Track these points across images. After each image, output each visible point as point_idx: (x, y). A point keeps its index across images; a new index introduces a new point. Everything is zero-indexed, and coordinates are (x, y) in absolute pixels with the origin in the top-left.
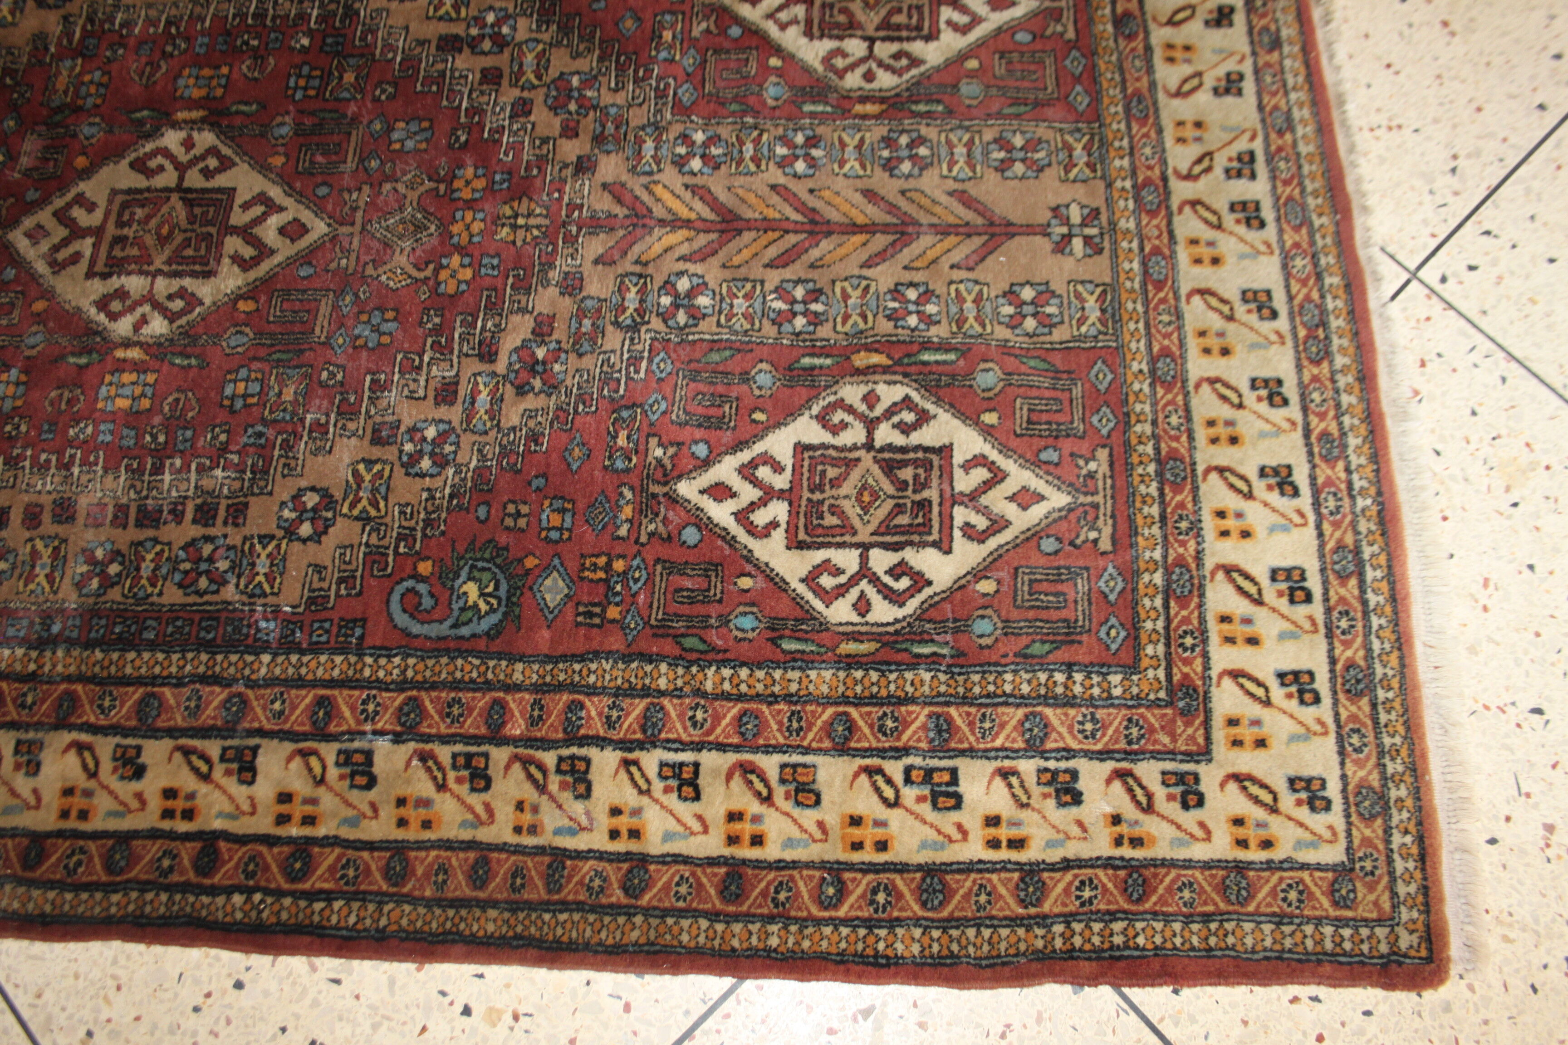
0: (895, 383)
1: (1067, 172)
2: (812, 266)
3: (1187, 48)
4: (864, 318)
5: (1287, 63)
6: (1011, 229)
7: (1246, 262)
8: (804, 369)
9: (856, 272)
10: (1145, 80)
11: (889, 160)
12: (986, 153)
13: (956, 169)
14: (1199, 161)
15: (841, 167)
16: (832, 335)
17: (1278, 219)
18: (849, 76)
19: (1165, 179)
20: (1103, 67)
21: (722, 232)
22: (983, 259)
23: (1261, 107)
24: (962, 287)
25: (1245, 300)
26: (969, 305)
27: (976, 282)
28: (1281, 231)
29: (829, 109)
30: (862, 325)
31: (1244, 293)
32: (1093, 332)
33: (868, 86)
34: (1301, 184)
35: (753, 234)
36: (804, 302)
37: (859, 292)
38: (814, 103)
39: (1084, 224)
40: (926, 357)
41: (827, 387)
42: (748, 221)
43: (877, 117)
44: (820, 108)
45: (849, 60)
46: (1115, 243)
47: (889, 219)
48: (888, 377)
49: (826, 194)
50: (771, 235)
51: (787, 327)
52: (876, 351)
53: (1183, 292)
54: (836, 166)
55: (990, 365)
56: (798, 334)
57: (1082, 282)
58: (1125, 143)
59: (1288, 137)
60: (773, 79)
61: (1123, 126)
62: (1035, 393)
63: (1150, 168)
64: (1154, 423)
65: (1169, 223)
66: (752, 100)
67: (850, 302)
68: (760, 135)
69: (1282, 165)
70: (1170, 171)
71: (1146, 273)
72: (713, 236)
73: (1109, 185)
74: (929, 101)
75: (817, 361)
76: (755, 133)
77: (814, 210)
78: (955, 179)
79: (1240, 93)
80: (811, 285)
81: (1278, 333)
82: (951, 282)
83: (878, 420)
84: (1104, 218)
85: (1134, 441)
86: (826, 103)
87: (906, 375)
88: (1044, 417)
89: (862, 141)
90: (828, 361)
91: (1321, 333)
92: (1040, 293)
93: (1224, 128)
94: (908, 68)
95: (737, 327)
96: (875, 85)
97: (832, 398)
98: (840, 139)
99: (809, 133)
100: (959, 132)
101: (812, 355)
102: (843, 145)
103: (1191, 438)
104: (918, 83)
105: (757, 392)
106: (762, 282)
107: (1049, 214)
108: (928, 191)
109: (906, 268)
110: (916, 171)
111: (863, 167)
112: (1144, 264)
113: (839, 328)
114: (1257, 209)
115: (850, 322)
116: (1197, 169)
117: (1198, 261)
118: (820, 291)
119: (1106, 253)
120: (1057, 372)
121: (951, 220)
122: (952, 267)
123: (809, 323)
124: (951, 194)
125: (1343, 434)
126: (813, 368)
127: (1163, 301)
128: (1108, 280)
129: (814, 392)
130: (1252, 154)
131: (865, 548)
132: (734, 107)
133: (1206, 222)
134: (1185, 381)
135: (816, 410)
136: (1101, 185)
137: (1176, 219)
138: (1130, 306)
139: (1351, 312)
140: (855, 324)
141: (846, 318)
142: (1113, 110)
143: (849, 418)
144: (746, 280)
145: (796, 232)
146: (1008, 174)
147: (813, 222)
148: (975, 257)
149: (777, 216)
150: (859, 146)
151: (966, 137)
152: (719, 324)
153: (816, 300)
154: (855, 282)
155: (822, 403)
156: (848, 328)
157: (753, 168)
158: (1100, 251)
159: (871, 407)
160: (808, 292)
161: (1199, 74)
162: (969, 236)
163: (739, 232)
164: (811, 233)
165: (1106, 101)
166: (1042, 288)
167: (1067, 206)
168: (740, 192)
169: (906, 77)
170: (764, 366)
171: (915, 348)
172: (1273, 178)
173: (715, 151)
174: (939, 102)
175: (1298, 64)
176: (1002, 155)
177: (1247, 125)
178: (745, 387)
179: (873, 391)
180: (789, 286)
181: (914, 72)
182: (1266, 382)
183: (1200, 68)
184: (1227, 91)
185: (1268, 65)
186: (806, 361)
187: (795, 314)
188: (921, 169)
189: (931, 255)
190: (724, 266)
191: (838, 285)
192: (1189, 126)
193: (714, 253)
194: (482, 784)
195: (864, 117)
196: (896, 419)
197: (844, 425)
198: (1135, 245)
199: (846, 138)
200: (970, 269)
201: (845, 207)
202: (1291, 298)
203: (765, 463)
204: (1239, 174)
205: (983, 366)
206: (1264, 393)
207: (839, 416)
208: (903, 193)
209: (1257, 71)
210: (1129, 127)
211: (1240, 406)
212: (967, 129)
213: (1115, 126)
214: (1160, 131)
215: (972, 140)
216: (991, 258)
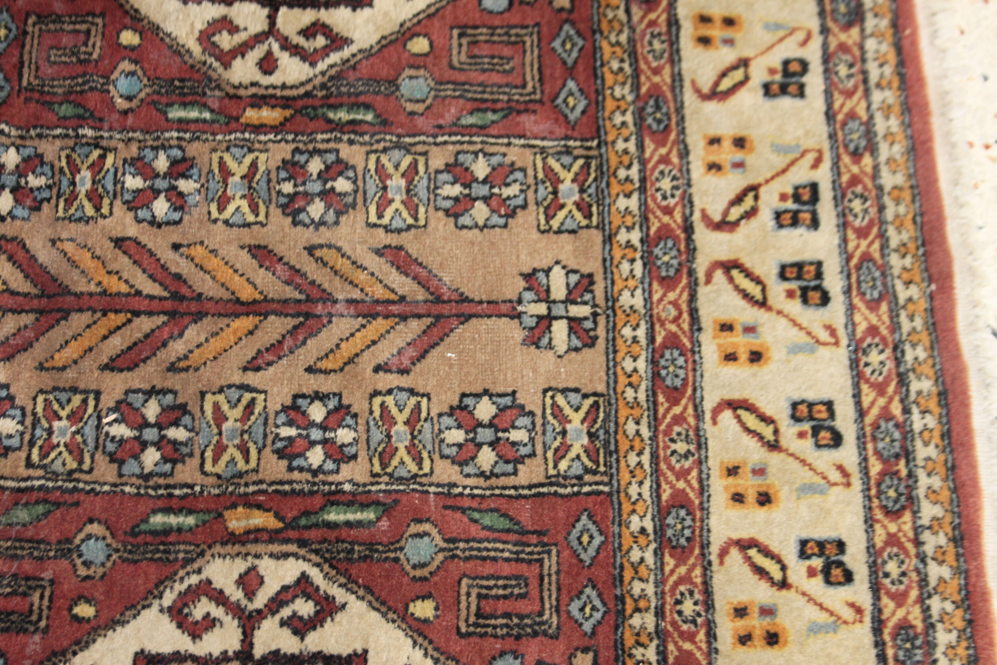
0: (286, 556)
1: (549, 218)
2: (172, 368)
3: (729, 22)
4: (246, 454)
5: (871, 44)
6: (466, 308)
7: (801, 357)
8: (154, 533)
9: (237, 378)
10: (667, 71)
11: (292, 197)
12: (433, 189)
13: (389, 213)
14: (739, 200)
15: (221, 209)
16: (199, 478)
17: (848, 291)
18: (238, 63)
19: (689, 229)
20: (607, 50)
21: (41, 312)
22: (422, 356)
23: (830, 115)
24: (390, 400)
25: (796, 418)
26: (400, 428)
27: (412, 392)
28: (851, 308)
29: (207, 115)
30: (241, 465)
31: (795, 405)
32: (577, 469)
33: (266, 80)
34: (882, 236)
35: (86, 318)
36: (160, 426)
37: (238, 412)
38: (184, 105)
39: (569, 300)
40: (333, 516)
41: (187, 561)
42: (79, 296)
43: (276, 129)
44: (194, 114)
45: (241, 37)
46: (613, 329)
47: (291, 293)
48: (276, 548)
49: (198, 252)
50: (115, 319)
51: (131, 467)
52: (259, 506)
53: (708, 405)
54: (214, 207)
55: (427, 527)
56: (146, 477)
57: (564, 391)
58: (634, 172)
59: (867, 161)
60: (126, 66)
61: (632, 146)
62: (488, 569)
63: (668, 211)
64: (660, 613)
65: (693, 297)
66: (92, 100)
67: (227, 426)
68: (103, 157)
69: (857, 205)
70: (697, 216)
71: (656, 376)
72: (27, 319)
73: (609, 239)
74: (354, 106)
75: (173, 520)
76: (96, 153)
77: (178, 277)
78: (387, 229)
79: (801, 93)
80: (169, 398)
81: (840, 468)
82: (376, 393)
83: (260, 614)
84: (599, 289)
85: (629, 641)
86: (204, 106)
87: (302, 543)
88: (502, 606)
89: (254, 165)
90: (191, 520)
91: (902, 468)
92: (502, 410)
93: (778, 149)
94: (326, 51)
95: (57, 466)
96: (275, 79)
97: (194, 579)
98: (222, 164)
99: (177, 153)
100: (396, 154)
101: (168, 510)
102: (225, 172)
103: (711, 636)
104: (339, 76)
105: (82, 571)
106: (98, 394)
107: (522, 284)
108: (346, 248)
109: (309, 370)
110: (331, 217)
111: (255, 209)
112: (653, 362)
113: (208, 467)
114: (819, 275)
115: (225, 458)
116: (735, 213)
117: (731, 357)
118: (183, 409)
119: (601, 344)
120: (524, 532)
121: (379, 292)
122: (377, 369)
123: (165, 459)
124: (379, 252)
125: (930, 627)
126: (167, 531)
127: (679, 419)
128: (601, 388)
129: (167, 571)
130: (814, 187)
132: (65, 110)
133: (746, 295)
134: (705, 546)
135: (169, 598)
136: (597, 236)
137: (703, 291)
138: (631, 427)
139: (946, 435)
140: (232, 460)
141: (220, 450)
142: (618, 119)
143: (217, 612)
144: (75, 390)
145: (150, 314)
146: (465, 220)
147: (176, 296)
148: (412, 352)
149: (124, 288)
150: (249, 177)
151: (406, 161)
152: (29, 464)
153: (176, 423)
154: (234, 394)
155: (179, 587)
156: (220, 467)
157: (89, 211)
158: (591, 343)
159: (250, 595)
160: (165, 410)
161: (744, 63)
162: (404, 318)
163: (65, 314)
164: (172, 314)
165: (610, 104)
166: (507, 401)
167: (548, 271)
168: (69, 247)
169: (321, 66)
170: (95, 528)
171: (318, 501)
172: (844, 226)
173: (34, 181)
174: (367, 107)
175: (886, 48)
176: (457, 190)
177: (810, 143)
178: (64, 563)
179: (253, 568)
180: (137, 399)
181: (335, 58)
182: (821, 545)
183: (747, 53)
184: (784, 90)
185: (843, 48)
186: (158, 520)
187: (144, 445)
188: (339, 214)
189: (347, 350)
190: (41, 367)
191: (209, 399)
192: (727, 144)
193: (26, 347)
195: (259, 128)
196: (286, 612)
197: (209, 623)
198: (641, 333)
199: (232, 164)
200: (404, 372)
201: (225, 274)
202: (861, 413)
204: (795, 222)
205: (414, 528)
206: (817, 563)
207: (203, 608)
208: (310, 250)
209: (827, 58)
210: (641, 146)
211: (784, 584)
212: (407, 149)
213: (620, 145)
214: (685, 153)
215: (414, 166)
216: (434, 353)
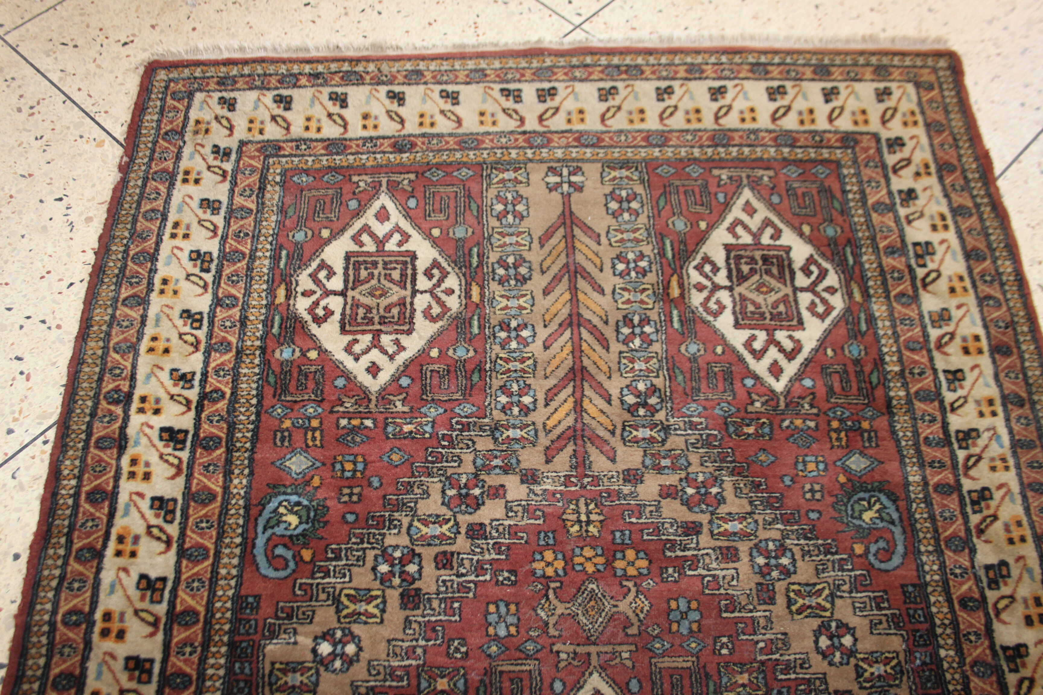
0: (688, 274)
1: (521, 182)
2: (606, 323)
3: (422, 116)
4: (645, 290)
5: (432, 68)
6: (567, 213)
7: (580, 98)
8: (682, 325)
9: (609, 297)
10: (448, 139)
11: (517, 280)
12: (510, 226)
13: (523, 242)
14: (510, 116)
15: (525, 309)
16: (656, 310)
17: (550, 81)
18: (448, 304)
19: (524, 133)
20: (437, 160)
21: (582, 379)
22: (590, 228)
23: (468, 83)
24: (613, 240)
25: (606, 100)
26: (625, 236)
27: (608, 232)
28: (557, 80)
29: (476, 317)
30: (650, 292)
31: (601, 100)
32: (637, 173)
33: (457, 292)
34: (524, 69)
35: (585, 359)
36: (633, 327)
37: (626, 294)
38: (471, 326)
39: (561, 175)
40: (669, 254)
41: (693, 312)
42: (574, 363)
43: (482, 288)
44: (475, 323)
45: (434, 304)
46: (573, 160)
47: (566, 279)
48: (685, 277)
49: (547, 317)
50: (585, 346)
51: (654, 337)
52: (669, 282)
53: (604, 129)
54: (524, 312)
55: (670, 222)
56: (657, 331)
57: (602, 178)
58: (499, 151)
59: (488, 72)
60: (450, 353)
61: (485, 152)
62: (683, 202)
63: (516, 140)
64: (692, 147)
65: (556, 132)
66: (469, 367)
67: (632, 299)
68: (501, 358)
69: (510, 76)
70: (520, 130)
71: (593, 146)
72: (586, 385)
73: (531, 160)
74: (470, 255)
75: (676, 319)
76: (499, 361)
77: (560, 325)
78: (531, 243)
79: (458, 93)
80: (621, 324)
81: (626, 87)
82: (610, 244)
83: (713, 283)
84: (554, 165)
85: (705, 157)
86: (471, 318)
87: (682, 268)
88: (698, 197)
89: (502, 296)
90: (675, 312)
91: (624, 68)
92: (613, 199)
93: (484, 101)
94: (441, 269)
95: (657, 366)
96: (456, 288)
97: (701, 309)
98: (501, 309)
99: (497, 328)
100: (493, 241)
101: (671, 321)
102: (506, 308)
103: (699, 130)
104: (455, 262)
105: (702, 352)
106: (620, 352)
107: (554, 193)
108: (542, 258)
109: (601, 270)
110: (527, 265)
111: (525, 295)
112: (587, 146)
113: (650, 306)
114: (543, 90)
115: (646, 299)
116: (516, 116)
117: (582, 120)
118: (625, 317)
119: (580, 164)
120: (665, 192)
121: (563, 244)
122: (599, 244)
123: (648, 323)
124: (542, 246)
125: (685, 64)
126: (681, 321)
127: (611, 138)
128: (600, 165)
129: (698, 320)
130: (502, 90)
131: (796, 290)
132: (476, 378)
133: (554, 114)
134: (663, 131)
135: (710, 318)
136: (530, 165)
137: (553, 128)
138: (616, 155)
139: (608, 54)
140: (648, 296)
141: (642, 302)
142: (472, 156)
143: (713, 300)
144: (619, 363)
145: (580, 334)
146: (525, 213)
147: (570, 325)
148: (589, 233)
149: (570, 344)
150: (508, 298)
151: (496, 236)
152: (657, 377)
153: (632, 320)
154: (617, 296)
155: (704, 314)
156: (651, 302)
157: (530, 362)
158: (580, 169)
159: (705, 287)
160: (625, 325)
161: (442, 111)
162: (573, 236)
163: (583, 369)
164: (579, 325)
165: (465, 159)
166: (609, 198)
167: (548, 184)
168: (549, 370)
169: (449, 269)
170: (683, 349)
171: (664, 260)
172: (519, 81)
173: (515, 387)
174: (471, 250)
175: (434, 63)
176: (510, 217)
177: (482, 90)
178: (700, 360)
179: (695, 286)
180: (621, 337)
181: (444, 265)
182: (658, 95)
183: (437, 111)
184: (456, 98)
185: (434, 77)
186: (676, 325)
187: (643, 333)
188: (525, 261)
189: (591, 255)
190: (610, 377)
191: (620, 306)
192: (483, 119)
193: (600, 385)
194: (987, 492)
195: (482, 295)
196: (710, 274)
197: (718, 302)
198: (574, 150)
199: (502, 305)
200: (599, 235)
201: (559, 306)
202: (601, 80)
203: (751, 345)
204: (519, 96)
205: (671, 226)
206: (666, 96)
207: (712, 305)
208: (543, 272)
209: (439, 83)
210: (486, 149)
211: (676, 107)
212: (490, 236)
213: (485, 156)
214: (488, 133)
215: (499, 233)
216: (589, 224)
